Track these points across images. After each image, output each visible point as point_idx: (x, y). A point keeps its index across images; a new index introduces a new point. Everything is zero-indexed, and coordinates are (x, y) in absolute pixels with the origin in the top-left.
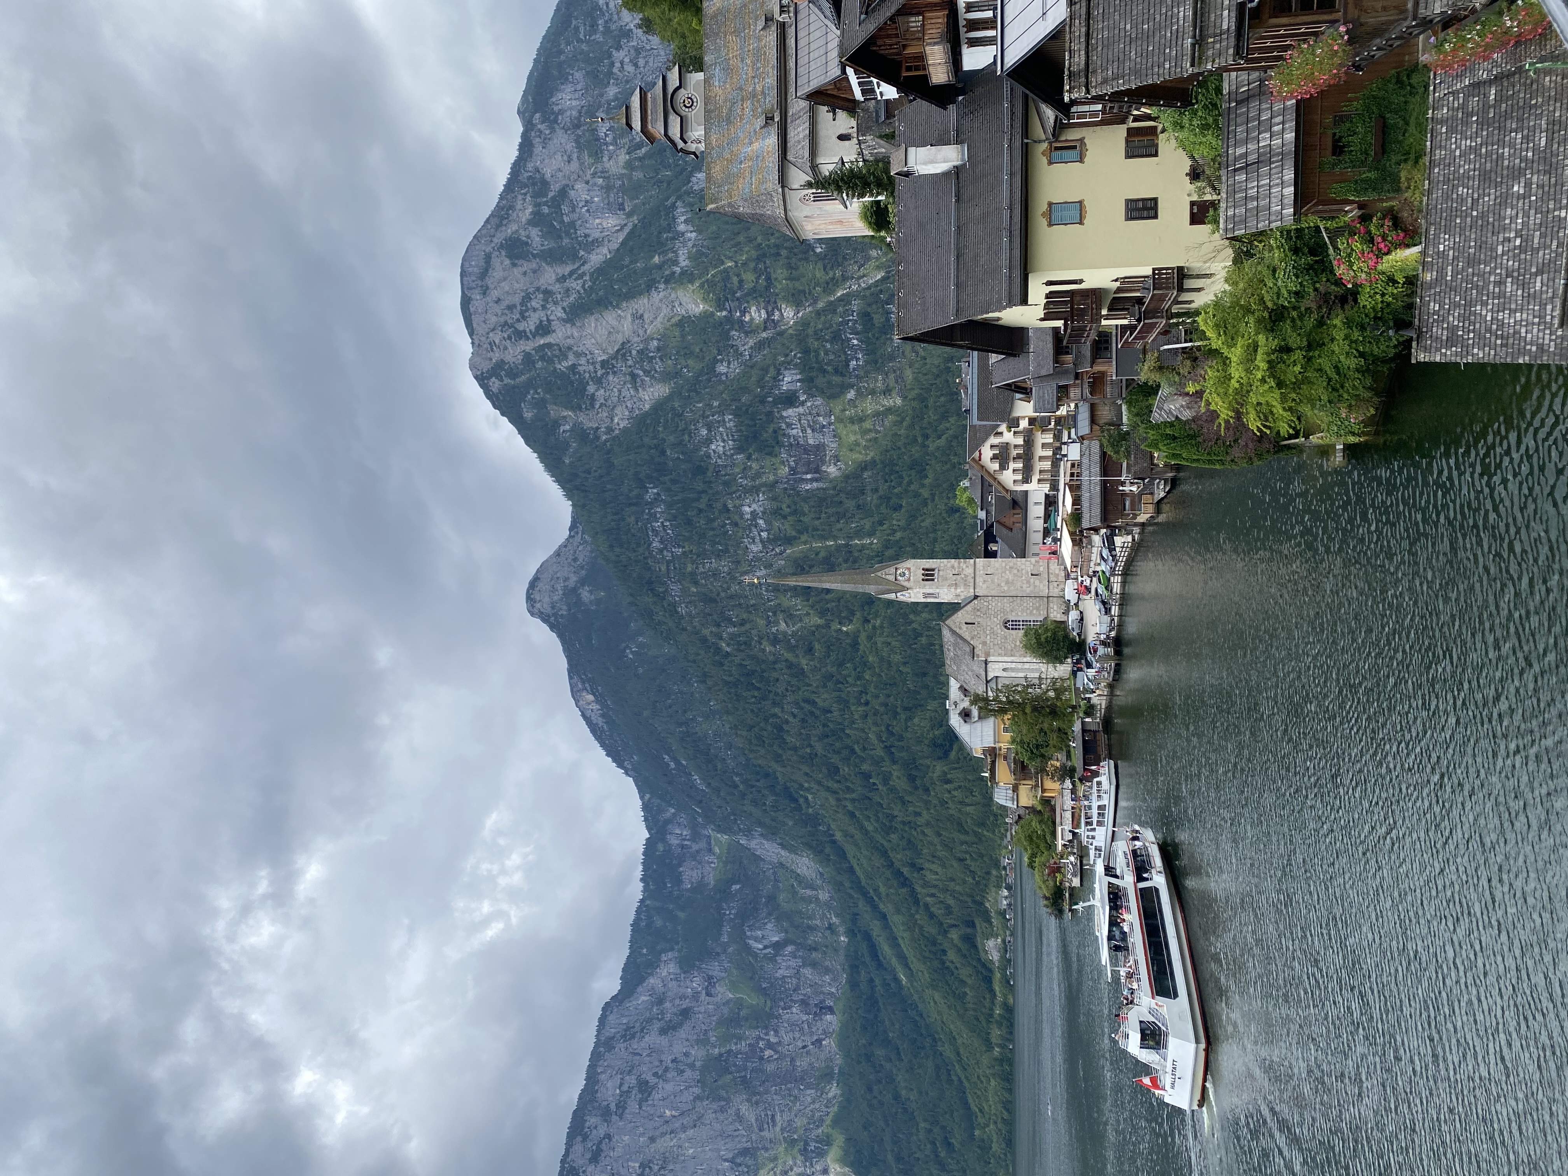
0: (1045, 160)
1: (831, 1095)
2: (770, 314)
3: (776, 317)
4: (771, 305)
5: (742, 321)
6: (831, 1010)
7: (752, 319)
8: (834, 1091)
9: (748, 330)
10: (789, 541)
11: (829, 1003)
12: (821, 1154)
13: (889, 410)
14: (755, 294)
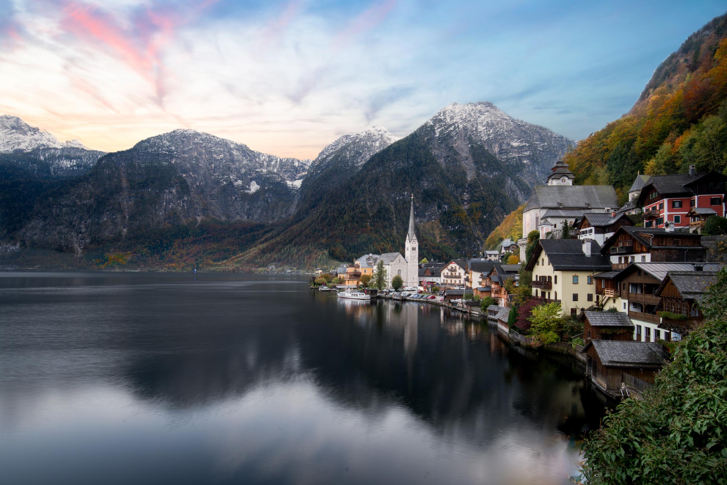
0: (588, 275)
1: (222, 218)
2: (466, 201)
3: (465, 203)
4: (469, 202)
5: (464, 192)
6: (248, 218)
7: (465, 195)
8: (224, 218)
9: (461, 194)
10: (396, 207)
11: (250, 217)
12: (204, 215)
13: (435, 238)
14: (472, 196)
